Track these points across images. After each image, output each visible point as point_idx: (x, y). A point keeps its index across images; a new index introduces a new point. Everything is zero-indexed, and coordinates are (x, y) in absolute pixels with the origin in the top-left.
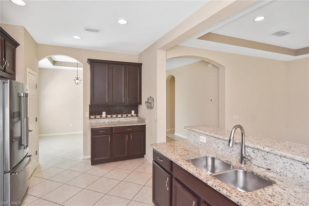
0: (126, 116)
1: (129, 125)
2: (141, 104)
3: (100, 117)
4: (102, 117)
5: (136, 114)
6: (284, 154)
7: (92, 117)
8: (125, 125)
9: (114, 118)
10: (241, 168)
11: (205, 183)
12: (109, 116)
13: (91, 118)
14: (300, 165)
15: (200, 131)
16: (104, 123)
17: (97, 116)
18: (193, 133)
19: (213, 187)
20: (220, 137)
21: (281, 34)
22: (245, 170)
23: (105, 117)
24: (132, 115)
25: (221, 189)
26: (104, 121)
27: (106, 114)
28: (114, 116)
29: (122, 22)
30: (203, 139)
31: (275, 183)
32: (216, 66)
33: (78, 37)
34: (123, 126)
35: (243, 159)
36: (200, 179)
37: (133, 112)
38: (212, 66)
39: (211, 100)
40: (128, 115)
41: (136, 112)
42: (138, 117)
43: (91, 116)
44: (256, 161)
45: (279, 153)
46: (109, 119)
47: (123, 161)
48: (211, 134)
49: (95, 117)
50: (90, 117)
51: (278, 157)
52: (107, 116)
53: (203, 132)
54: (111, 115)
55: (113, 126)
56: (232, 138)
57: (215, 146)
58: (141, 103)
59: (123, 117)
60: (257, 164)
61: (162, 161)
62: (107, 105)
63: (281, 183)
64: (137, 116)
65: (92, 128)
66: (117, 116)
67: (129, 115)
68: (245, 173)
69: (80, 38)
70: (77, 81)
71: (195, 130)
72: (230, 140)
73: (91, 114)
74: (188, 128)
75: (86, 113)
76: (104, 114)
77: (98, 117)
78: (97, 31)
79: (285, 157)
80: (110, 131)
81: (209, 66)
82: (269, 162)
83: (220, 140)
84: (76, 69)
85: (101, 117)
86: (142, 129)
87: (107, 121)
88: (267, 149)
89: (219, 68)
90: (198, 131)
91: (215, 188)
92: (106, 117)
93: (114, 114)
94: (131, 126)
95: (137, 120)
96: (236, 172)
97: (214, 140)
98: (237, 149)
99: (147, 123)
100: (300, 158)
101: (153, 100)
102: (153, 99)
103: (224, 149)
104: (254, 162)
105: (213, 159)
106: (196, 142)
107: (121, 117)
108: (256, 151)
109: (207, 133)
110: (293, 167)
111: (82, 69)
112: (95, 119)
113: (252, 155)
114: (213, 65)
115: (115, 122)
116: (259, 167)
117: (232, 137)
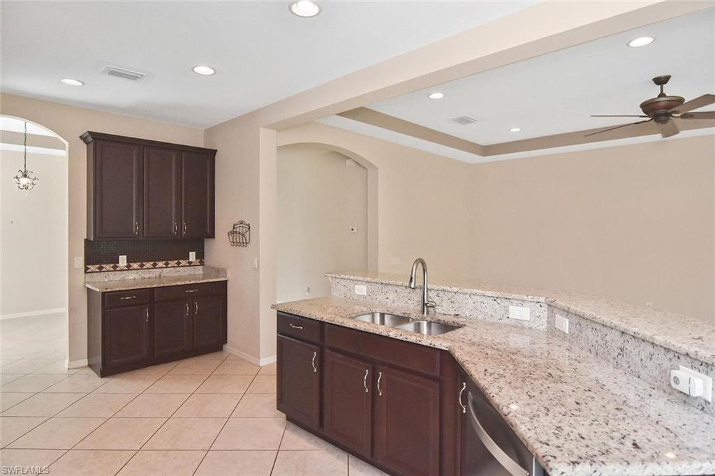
0: (177, 263)
1: (192, 282)
2: (214, 237)
3: (113, 267)
4: (118, 269)
5: (198, 261)
6: (474, 291)
7: (92, 268)
8: (183, 283)
9: (148, 268)
10: (423, 319)
11: (385, 336)
12: (135, 266)
13: (89, 271)
14: (491, 301)
15: (356, 278)
16: (123, 281)
17: (104, 266)
18: (343, 282)
19: (398, 338)
20: (391, 282)
21: (464, 121)
22: (429, 320)
23: (126, 268)
24: (191, 262)
25: (408, 336)
26: (122, 276)
27: (127, 262)
28: (149, 265)
29: (203, 70)
30: (361, 290)
31: (465, 325)
32: (361, 164)
33: (76, 82)
34: (179, 283)
35: (425, 305)
36: (377, 333)
37: (192, 256)
38: (354, 165)
39: (353, 230)
40: (180, 263)
41: (200, 256)
42: (204, 265)
43: (89, 266)
44: (442, 308)
45: (469, 291)
46: (136, 271)
47: (178, 362)
48: (375, 280)
49: (101, 268)
50: (86, 269)
51: (467, 296)
52: (131, 264)
53: (361, 278)
54: (139, 264)
55: (155, 286)
56: (413, 276)
57: (381, 297)
58: (212, 236)
59: (170, 265)
60: (442, 312)
61: (301, 328)
62: (137, 239)
63: (472, 325)
64: (202, 263)
65: (104, 291)
66: (154, 265)
67: (183, 262)
68: (429, 324)
69: (81, 84)
70: (24, 181)
71: (347, 277)
72: (411, 278)
73: (89, 261)
74: (333, 275)
75: (76, 259)
76: (123, 260)
77: (108, 267)
78: (134, 78)
79: (475, 294)
80: (148, 296)
81: (349, 163)
82: (457, 305)
83: (390, 287)
84: (21, 148)
85: (115, 268)
86: (220, 289)
87: (131, 276)
88: (455, 289)
89: (367, 170)
90: (352, 277)
91: (401, 338)
92: (129, 268)
93: (148, 261)
94: (196, 284)
95: (201, 272)
96: (419, 325)
97: (380, 288)
98: (417, 296)
99: (230, 277)
100: (491, 292)
101: (249, 228)
102: (248, 225)
103: (396, 299)
104: (439, 310)
105: (382, 315)
106: (348, 296)
107: (164, 266)
108: (441, 293)
109: (368, 279)
110: (483, 305)
111: (64, 153)
112: (101, 272)
113: (436, 300)
114: (357, 163)
115: (149, 278)
116: (445, 315)
117: (413, 274)
